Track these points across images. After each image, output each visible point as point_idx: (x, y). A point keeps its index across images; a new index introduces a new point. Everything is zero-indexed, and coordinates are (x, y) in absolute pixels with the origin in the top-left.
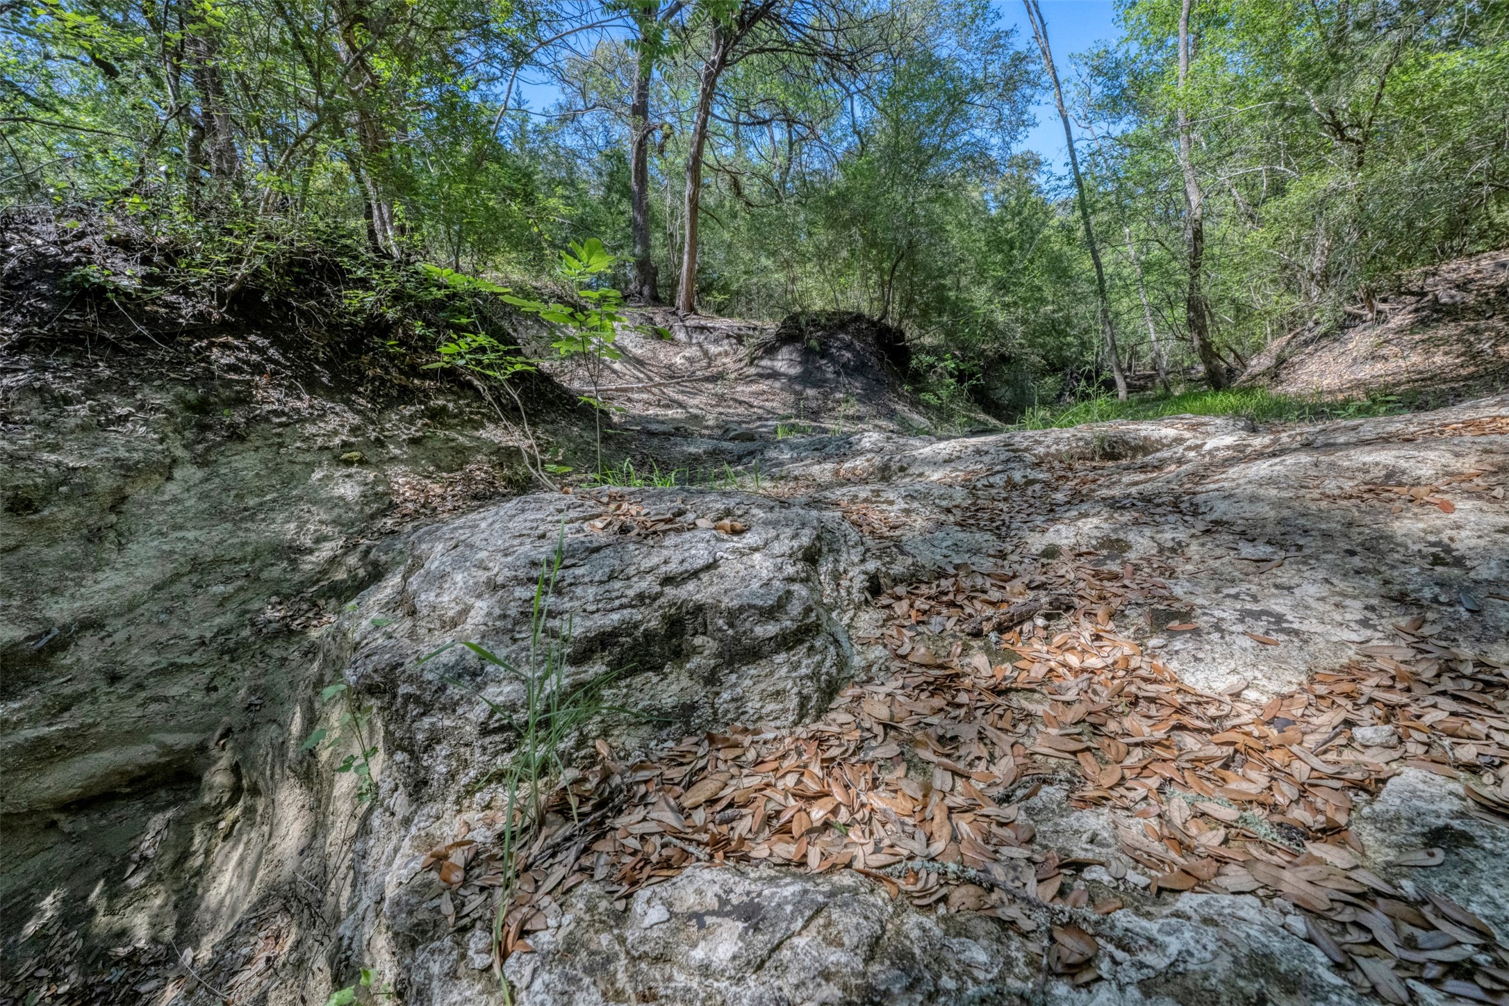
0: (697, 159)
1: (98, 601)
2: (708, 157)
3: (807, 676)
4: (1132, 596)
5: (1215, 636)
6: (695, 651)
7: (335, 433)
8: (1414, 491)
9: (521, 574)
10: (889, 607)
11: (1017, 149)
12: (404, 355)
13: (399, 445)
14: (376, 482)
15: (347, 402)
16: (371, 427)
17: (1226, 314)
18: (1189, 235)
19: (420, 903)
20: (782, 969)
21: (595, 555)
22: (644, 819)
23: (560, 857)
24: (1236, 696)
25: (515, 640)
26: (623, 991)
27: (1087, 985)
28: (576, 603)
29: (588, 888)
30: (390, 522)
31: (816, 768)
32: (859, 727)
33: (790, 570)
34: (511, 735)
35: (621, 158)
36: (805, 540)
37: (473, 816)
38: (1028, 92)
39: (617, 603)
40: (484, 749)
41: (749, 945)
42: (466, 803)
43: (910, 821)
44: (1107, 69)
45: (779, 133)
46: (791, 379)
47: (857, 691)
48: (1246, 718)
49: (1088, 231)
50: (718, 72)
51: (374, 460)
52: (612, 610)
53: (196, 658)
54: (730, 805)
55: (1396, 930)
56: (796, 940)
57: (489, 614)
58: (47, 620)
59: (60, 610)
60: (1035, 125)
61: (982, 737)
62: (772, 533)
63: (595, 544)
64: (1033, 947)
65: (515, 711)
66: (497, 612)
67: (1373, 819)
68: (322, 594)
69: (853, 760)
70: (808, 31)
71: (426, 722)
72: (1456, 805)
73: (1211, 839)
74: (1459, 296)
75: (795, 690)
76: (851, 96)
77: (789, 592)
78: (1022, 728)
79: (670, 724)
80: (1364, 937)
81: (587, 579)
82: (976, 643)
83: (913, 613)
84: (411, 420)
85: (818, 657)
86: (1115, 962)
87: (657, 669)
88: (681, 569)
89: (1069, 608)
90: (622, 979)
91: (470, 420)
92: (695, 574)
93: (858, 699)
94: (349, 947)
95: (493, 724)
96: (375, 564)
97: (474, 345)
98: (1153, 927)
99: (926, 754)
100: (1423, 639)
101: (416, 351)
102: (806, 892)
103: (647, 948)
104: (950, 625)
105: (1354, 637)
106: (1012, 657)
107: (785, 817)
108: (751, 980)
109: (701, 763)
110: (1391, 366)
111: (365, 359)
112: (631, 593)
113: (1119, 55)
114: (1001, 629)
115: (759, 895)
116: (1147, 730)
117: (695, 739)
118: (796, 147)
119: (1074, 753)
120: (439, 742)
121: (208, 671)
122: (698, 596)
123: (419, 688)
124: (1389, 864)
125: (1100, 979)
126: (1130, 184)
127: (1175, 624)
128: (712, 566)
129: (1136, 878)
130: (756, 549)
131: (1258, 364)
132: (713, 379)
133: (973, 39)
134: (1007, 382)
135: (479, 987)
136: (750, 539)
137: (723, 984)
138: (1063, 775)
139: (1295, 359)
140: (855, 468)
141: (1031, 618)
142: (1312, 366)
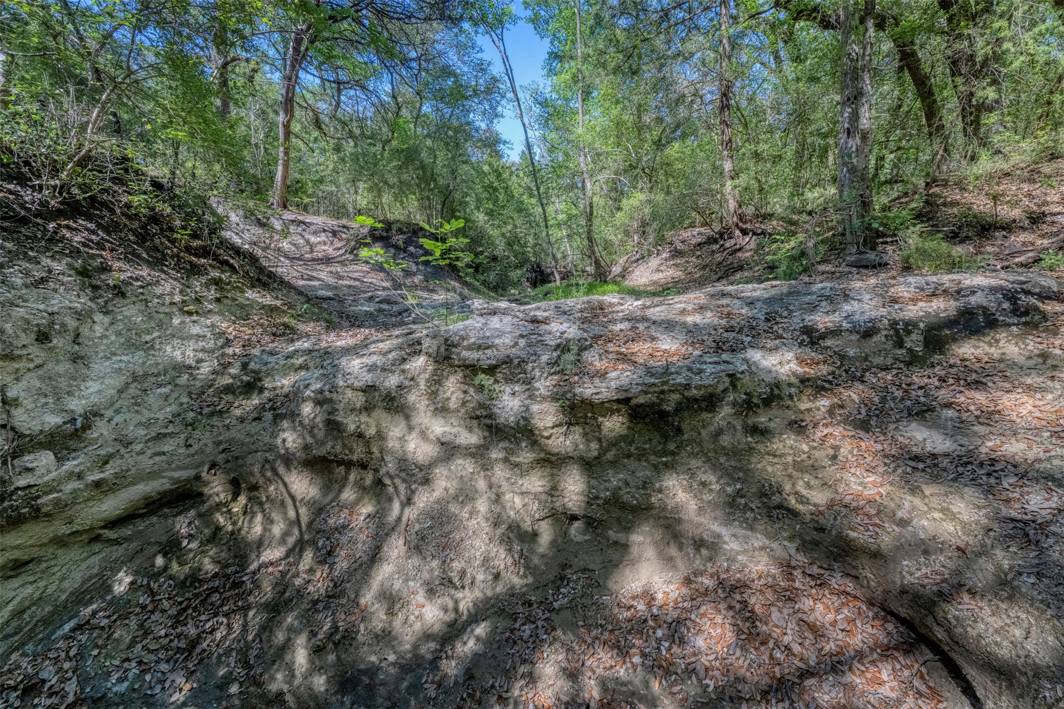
1: (95, 399)
7: (173, 293)
11: (494, 131)
13: (210, 302)
14: (213, 326)
15: (165, 272)
18: (586, 204)
38: (499, 99)
44: (542, 101)
51: (201, 312)
53: (171, 429)
58: (72, 411)
59: (77, 405)
60: (502, 116)
68: (220, 392)
74: (683, 246)
84: (207, 286)
110: (664, 274)
113: (547, 96)
121: (182, 436)
131: (616, 270)
133: (466, 58)
139: (630, 269)
142: (637, 273)
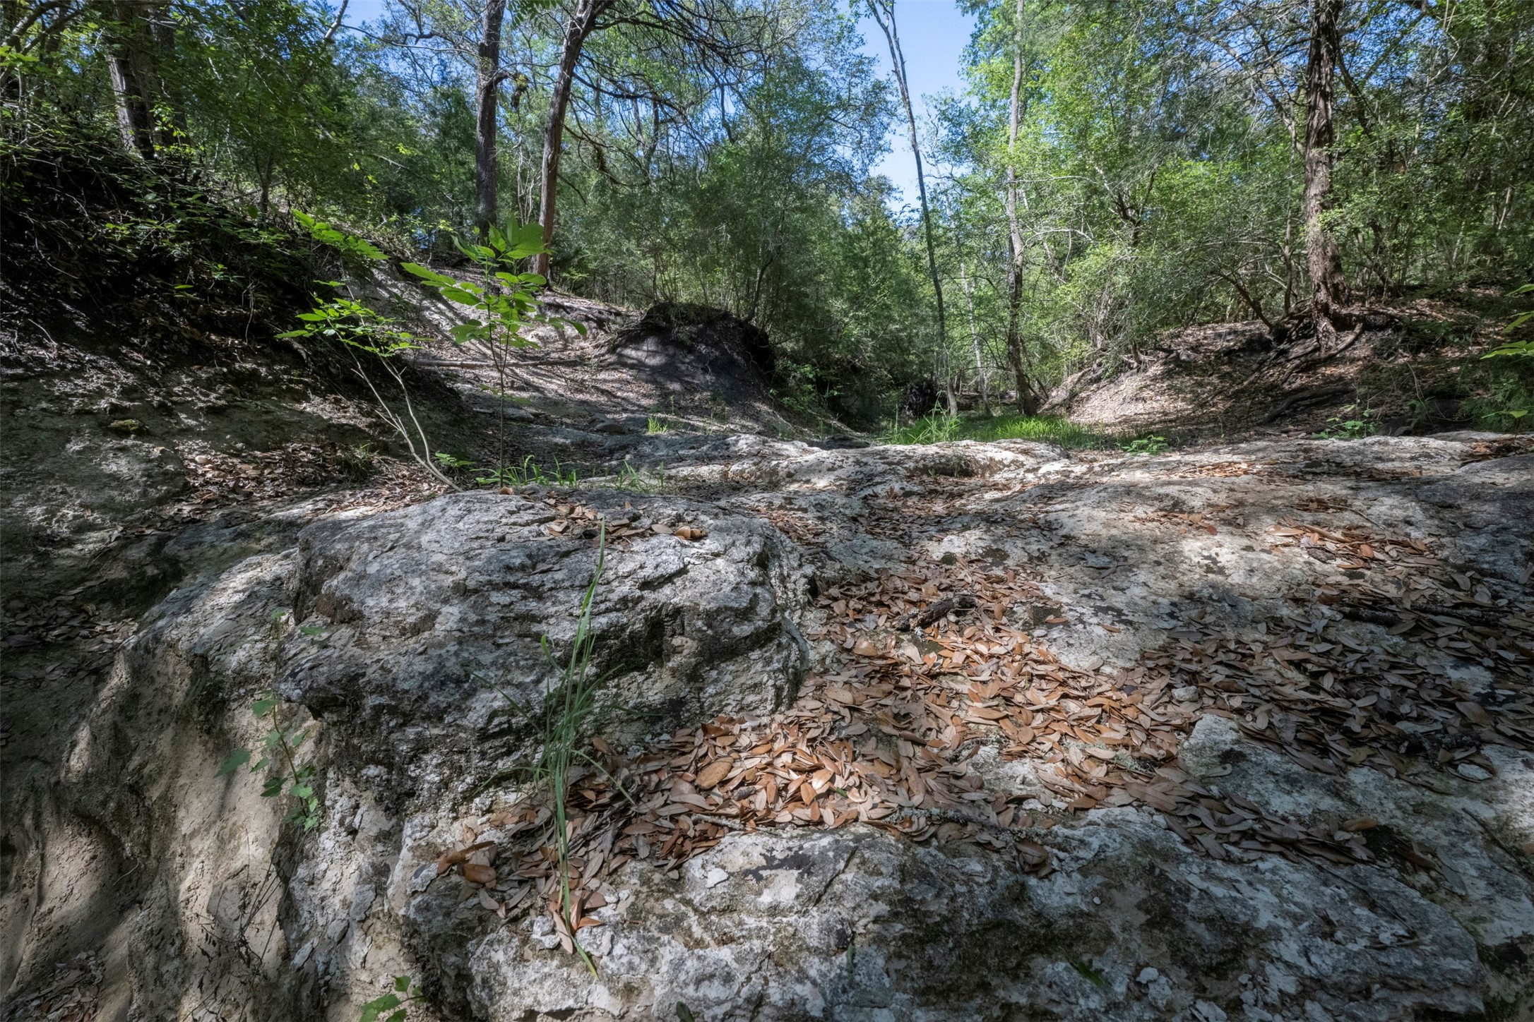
0: (558, 120)
2: (569, 119)
3: (779, 670)
4: (1017, 596)
5: (1080, 627)
6: (676, 651)
7: (100, 394)
8: (1192, 517)
9: (496, 578)
10: (828, 607)
11: (874, 172)
12: (197, 303)
13: (193, 415)
14: (163, 458)
15: (115, 355)
16: (152, 390)
17: (1035, 348)
18: (1012, 279)
19: (457, 904)
20: (838, 899)
21: (566, 560)
22: (666, 804)
23: (593, 845)
24: (1097, 671)
25: (499, 646)
26: (702, 940)
27: (1046, 877)
28: (562, 608)
29: (632, 865)
30: (187, 509)
31: (803, 746)
32: (828, 711)
33: (752, 575)
34: (510, 738)
35: (460, 101)
36: (757, 547)
37: (475, 821)
38: (886, 120)
39: (603, 607)
40: (483, 754)
41: (807, 886)
42: (463, 809)
43: (890, 782)
44: (951, 116)
45: (645, 110)
46: (654, 369)
47: (819, 680)
48: (1106, 687)
49: (932, 260)
50: (586, 32)
51: (158, 431)
52: (599, 614)
54: (742, 784)
55: (1213, 816)
56: (843, 877)
57: (462, 620)
60: (889, 150)
61: (928, 712)
62: (729, 540)
63: (564, 549)
64: (1007, 858)
65: (513, 715)
66: (473, 617)
67: (1190, 750)
68: (89, 596)
69: (832, 738)
70: (685, 14)
71: (411, 732)
72: (1233, 735)
73: (1098, 772)
74: (1193, 355)
75: (771, 682)
76: (722, 87)
77: (755, 595)
78: (955, 703)
79: (661, 719)
80: (1196, 823)
81: (567, 584)
82: (905, 637)
83: (850, 613)
84: (209, 385)
85: (785, 653)
86: (1061, 860)
87: (641, 668)
88: (657, 574)
89: (972, 606)
90: (697, 931)
91: (289, 390)
92: (669, 579)
93: (820, 687)
94: (326, 972)
95: (492, 729)
96: (174, 561)
97: (346, 313)
98: (1078, 833)
99: (888, 729)
100: (1206, 626)
101: (212, 300)
102: (837, 841)
103: (714, 903)
104: (882, 621)
105: (1166, 625)
106: (936, 647)
107: (792, 788)
108: (814, 911)
109: (702, 752)
110: (1148, 406)
111: (140, 302)
112: (614, 597)
113: (962, 105)
114: (924, 624)
115: (801, 848)
116: (1043, 700)
117: (687, 731)
118: (662, 128)
119: (997, 720)
120: (426, 752)
122: (676, 600)
123: (393, 697)
124: (1203, 777)
125: (1054, 871)
126: (969, 226)
127: (1051, 618)
128: (682, 571)
129: (1059, 804)
130: (717, 555)
131: (1058, 395)
132: (571, 364)
133: (838, 58)
134: (857, 392)
135: (555, 963)
136: (710, 545)
137: (792, 918)
138: (993, 737)
139: (1083, 395)
140: (742, 471)
141: (945, 615)
142: (1095, 401)
